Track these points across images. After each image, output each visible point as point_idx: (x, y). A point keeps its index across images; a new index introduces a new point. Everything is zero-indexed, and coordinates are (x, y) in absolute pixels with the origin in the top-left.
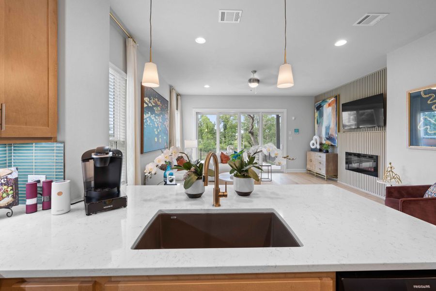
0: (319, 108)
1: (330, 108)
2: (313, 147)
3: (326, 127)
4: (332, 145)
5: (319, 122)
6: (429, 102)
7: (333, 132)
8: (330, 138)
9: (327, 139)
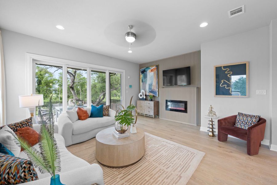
0: (143, 72)
1: (153, 73)
2: (141, 97)
3: (149, 85)
4: (154, 96)
5: (143, 81)
6: (226, 73)
7: (155, 88)
8: (152, 91)
9: (150, 92)
